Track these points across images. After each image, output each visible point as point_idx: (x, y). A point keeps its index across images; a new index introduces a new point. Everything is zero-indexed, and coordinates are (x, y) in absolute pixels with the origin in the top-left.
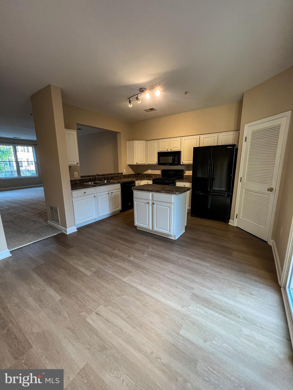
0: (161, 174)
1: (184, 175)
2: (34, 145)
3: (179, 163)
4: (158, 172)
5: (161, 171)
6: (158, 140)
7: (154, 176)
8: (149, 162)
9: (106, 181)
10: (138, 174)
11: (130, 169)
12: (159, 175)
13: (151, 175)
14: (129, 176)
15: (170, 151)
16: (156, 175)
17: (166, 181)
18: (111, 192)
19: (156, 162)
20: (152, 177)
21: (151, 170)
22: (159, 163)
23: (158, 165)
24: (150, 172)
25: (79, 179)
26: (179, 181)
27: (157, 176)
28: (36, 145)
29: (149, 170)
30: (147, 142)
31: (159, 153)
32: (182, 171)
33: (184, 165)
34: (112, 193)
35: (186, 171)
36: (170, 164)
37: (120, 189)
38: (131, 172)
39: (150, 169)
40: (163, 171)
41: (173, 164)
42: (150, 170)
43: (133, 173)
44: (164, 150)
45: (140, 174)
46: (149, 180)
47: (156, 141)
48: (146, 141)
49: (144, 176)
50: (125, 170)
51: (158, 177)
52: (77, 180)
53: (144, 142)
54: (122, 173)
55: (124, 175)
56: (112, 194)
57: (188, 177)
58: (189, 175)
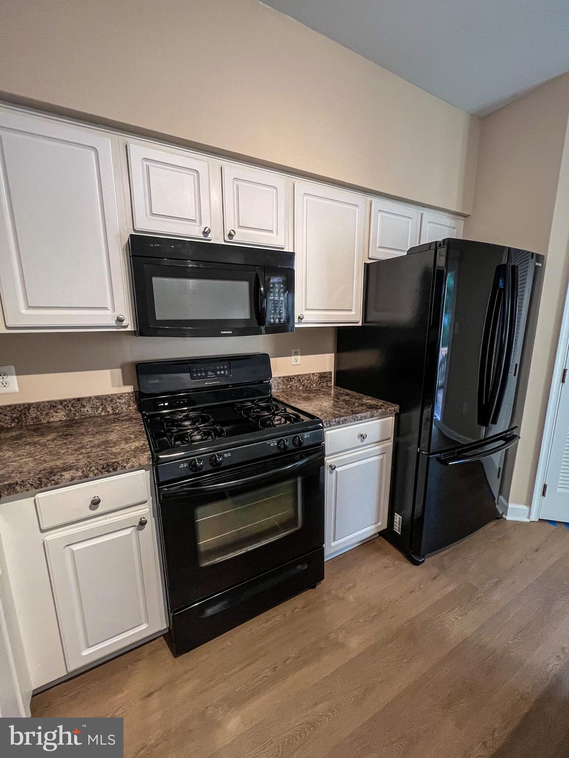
4: (104, 383)
57: (289, 386)
58: (296, 376)
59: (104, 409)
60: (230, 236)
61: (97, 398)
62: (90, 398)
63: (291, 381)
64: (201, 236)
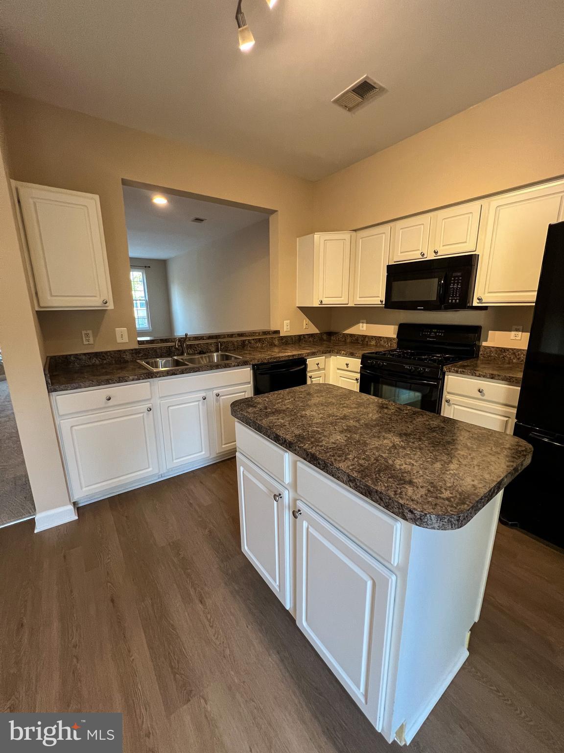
0: (395, 336)
1: (479, 347)
2: (145, 267)
3: (464, 301)
4: (389, 331)
5: (397, 327)
6: (392, 224)
7: (373, 343)
8: (360, 297)
9: (217, 356)
10: (330, 334)
11: (306, 321)
12: (389, 339)
13: (367, 340)
14: (299, 340)
15: (431, 256)
16: (379, 339)
17: (407, 367)
18: (216, 392)
19: (379, 299)
20: (367, 345)
21: (367, 323)
22: (391, 303)
23: (385, 307)
24: (362, 329)
25: (132, 350)
26: (457, 372)
27: (382, 342)
28: (149, 267)
29: (361, 324)
30: (356, 236)
31: (390, 268)
32: (476, 331)
33: (485, 308)
34: (218, 395)
35: (490, 332)
36: (429, 306)
37: (249, 383)
38: (307, 327)
39: (365, 321)
40: (404, 329)
41: (442, 304)
42: (363, 323)
43: (315, 330)
44: (413, 256)
45: (336, 333)
46: (352, 355)
47: (387, 227)
48: (354, 233)
49: (345, 341)
50: (286, 322)
51: (388, 346)
52: (125, 351)
53: (346, 236)
54: (278, 332)
55: (282, 338)
56: (217, 401)
57: (502, 356)
58: (511, 349)
59: (388, 343)
60: (436, 252)
61: (386, 338)
62: (384, 337)
63: (505, 352)
64: (421, 257)
